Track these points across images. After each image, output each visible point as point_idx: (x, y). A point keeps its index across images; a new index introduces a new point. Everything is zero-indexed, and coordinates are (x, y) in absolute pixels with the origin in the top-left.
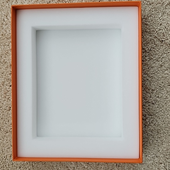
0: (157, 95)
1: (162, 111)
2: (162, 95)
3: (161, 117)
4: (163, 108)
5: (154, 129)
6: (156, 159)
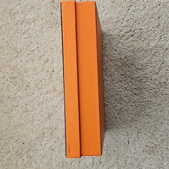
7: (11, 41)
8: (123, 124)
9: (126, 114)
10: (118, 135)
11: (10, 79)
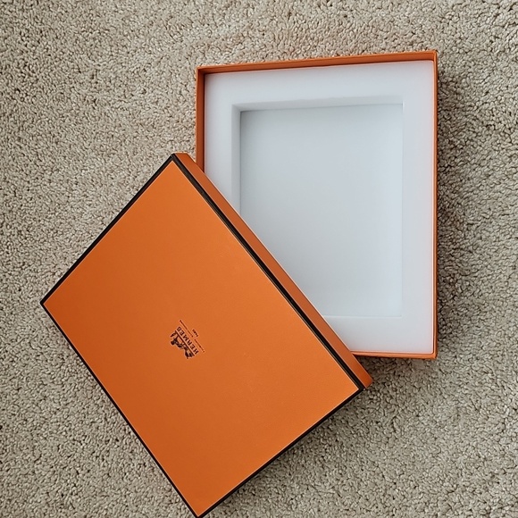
0: (479, 235)
1: (489, 267)
2: (488, 234)
3: (485, 278)
4: (490, 261)
5: (470, 303)
6: (475, 364)
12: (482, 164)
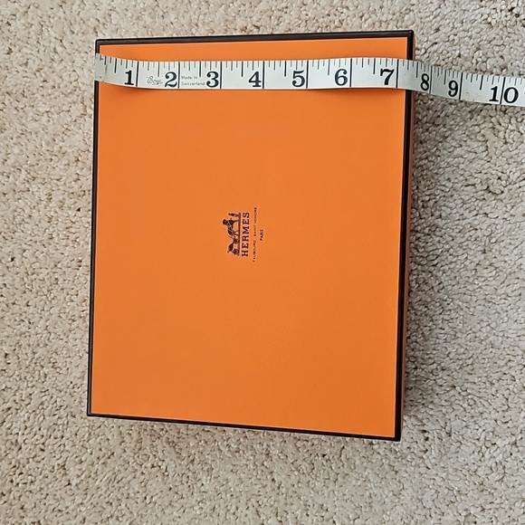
7: (55, 65)
8: (507, 283)
9: (512, 247)
10: (493, 325)
11: (73, 201)
12: (436, 123)
